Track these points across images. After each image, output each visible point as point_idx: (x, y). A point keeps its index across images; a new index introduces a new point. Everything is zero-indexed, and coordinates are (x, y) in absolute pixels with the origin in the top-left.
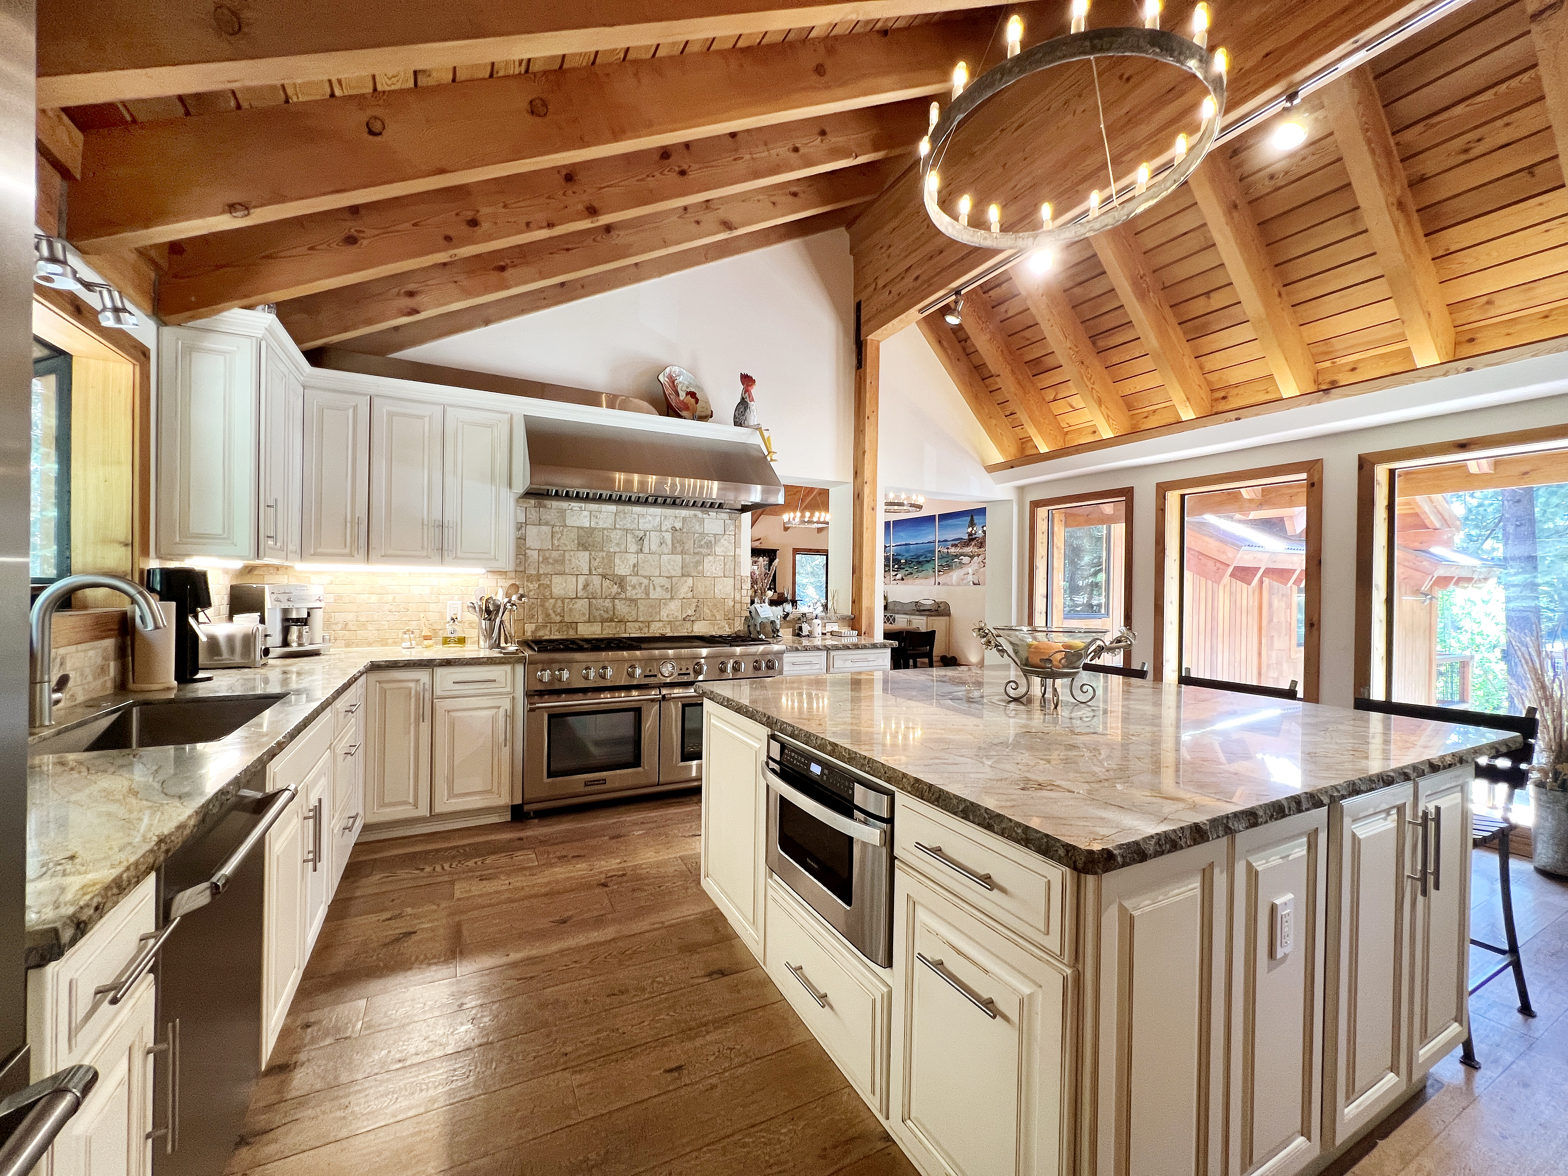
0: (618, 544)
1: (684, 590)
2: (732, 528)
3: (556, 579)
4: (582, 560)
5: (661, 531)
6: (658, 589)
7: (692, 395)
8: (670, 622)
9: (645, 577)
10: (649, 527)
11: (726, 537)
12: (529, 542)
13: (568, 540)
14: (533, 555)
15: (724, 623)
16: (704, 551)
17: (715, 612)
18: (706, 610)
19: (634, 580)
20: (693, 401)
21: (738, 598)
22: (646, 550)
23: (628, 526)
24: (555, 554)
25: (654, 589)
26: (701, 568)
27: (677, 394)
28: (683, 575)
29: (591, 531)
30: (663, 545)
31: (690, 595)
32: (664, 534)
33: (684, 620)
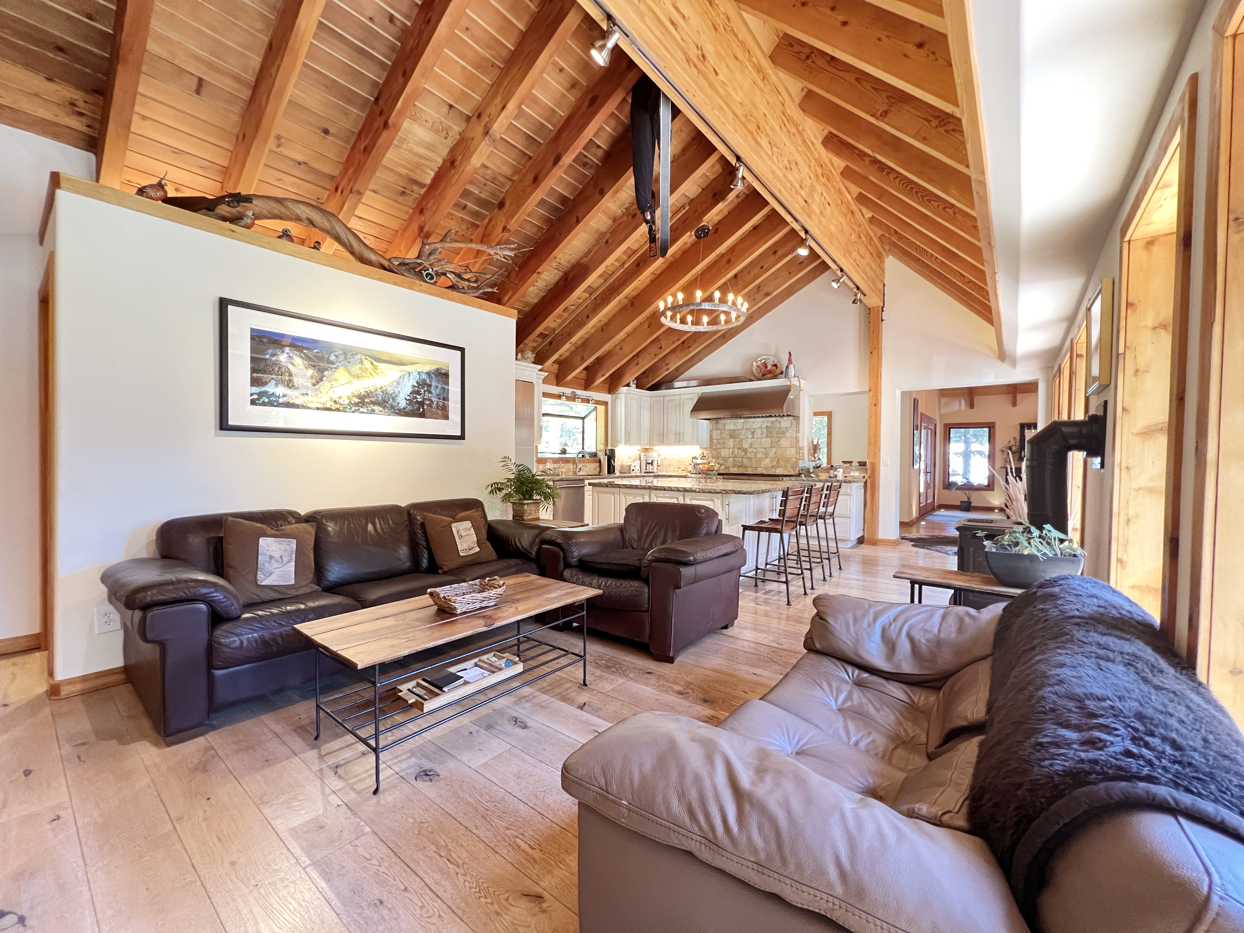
0: (744, 435)
1: (772, 453)
2: (795, 424)
3: (722, 450)
4: (731, 442)
5: (761, 428)
6: (760, 453)
7: (775, 365)
9: (755, 448)
10: (756, 427)
11: (792, 428)
12: (714, 437)
13: (726, 435)
14: (715, 441)
15: (790, 469)
16: (781, 435)
17: (786, 463)
20: (774, 369)
21: (798, 457)
22: (755, 437)
23: (748, 427)
24: (722, 441)
26: (780, 443)
27: (766, 367)
28: (771, 447)
29: (734, 431)
30: (763, 434)
31: (775, 456)
32: (763, 430)
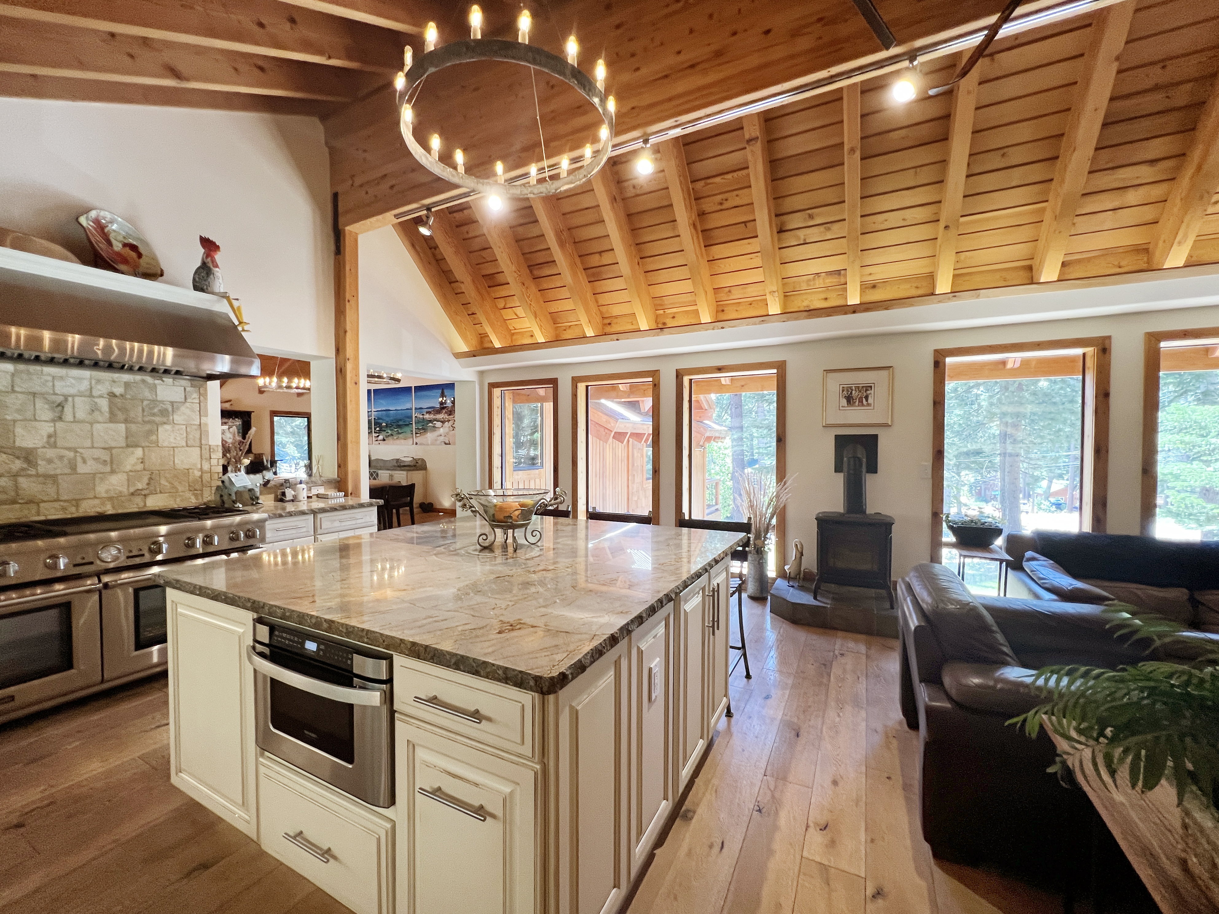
0: (18, 411)
1: (130, 462)
2: (195, 395)
5: (91, 396)
6: (90, 462)
7: (134, 248)
8: (110, 499)
9: (69, 449)
11: (187, 404)
15: (189, 495)
16: (157, 419)
17: (176, 484)
18: (163, 482)
19: (50, 453)
20: (134, 254)
21: (206, 467)
23: (37, 389)
25: (84, 462)
26: (154, 437)
27: (109, 243)
28: (128, 446)
30: (97, 413)
31: (140, 467)
32: (96, 400)
33: (132, 494)
